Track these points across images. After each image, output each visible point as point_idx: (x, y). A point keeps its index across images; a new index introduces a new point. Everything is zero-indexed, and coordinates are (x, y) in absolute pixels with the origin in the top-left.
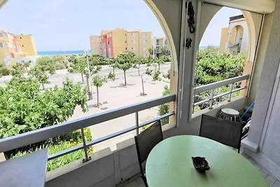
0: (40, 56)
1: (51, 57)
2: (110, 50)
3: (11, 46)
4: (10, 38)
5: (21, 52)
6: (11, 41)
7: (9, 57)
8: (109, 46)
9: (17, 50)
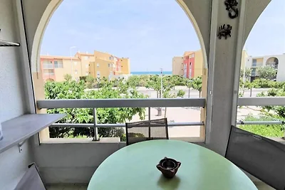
0: (132, 75)
1: (139, 76)
2: (190, 70)
3: (114, 66)
4: (115, 60)
5: (120, 71)
6: (115, 63)
7: (112, 74)
8: (190, 66)
9: (118, 69)
